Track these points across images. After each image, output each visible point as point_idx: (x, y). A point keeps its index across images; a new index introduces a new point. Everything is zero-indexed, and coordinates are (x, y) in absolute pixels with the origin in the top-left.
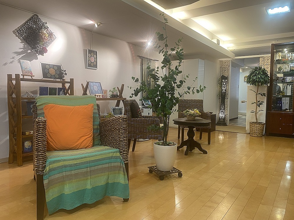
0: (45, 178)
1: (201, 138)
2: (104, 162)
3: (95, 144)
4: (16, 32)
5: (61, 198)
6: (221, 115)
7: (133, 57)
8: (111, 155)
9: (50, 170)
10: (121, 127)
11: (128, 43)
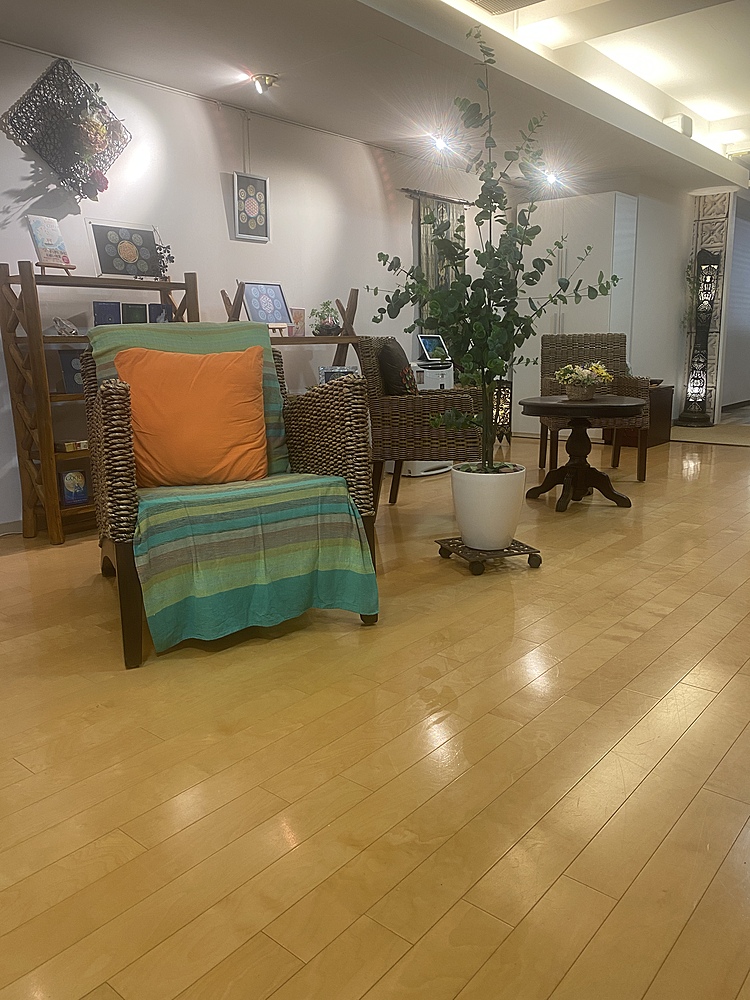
0: (139, 552)
1: (615, 464)
2: (304, 510)
3: (275, 471)
4: (6, 125)
5: (184, 608)
6: (694, 390)
7: (385, 193)
8: (320, 492)
9: (151, 531)
10: (349, 410)
11: (367, 144)
